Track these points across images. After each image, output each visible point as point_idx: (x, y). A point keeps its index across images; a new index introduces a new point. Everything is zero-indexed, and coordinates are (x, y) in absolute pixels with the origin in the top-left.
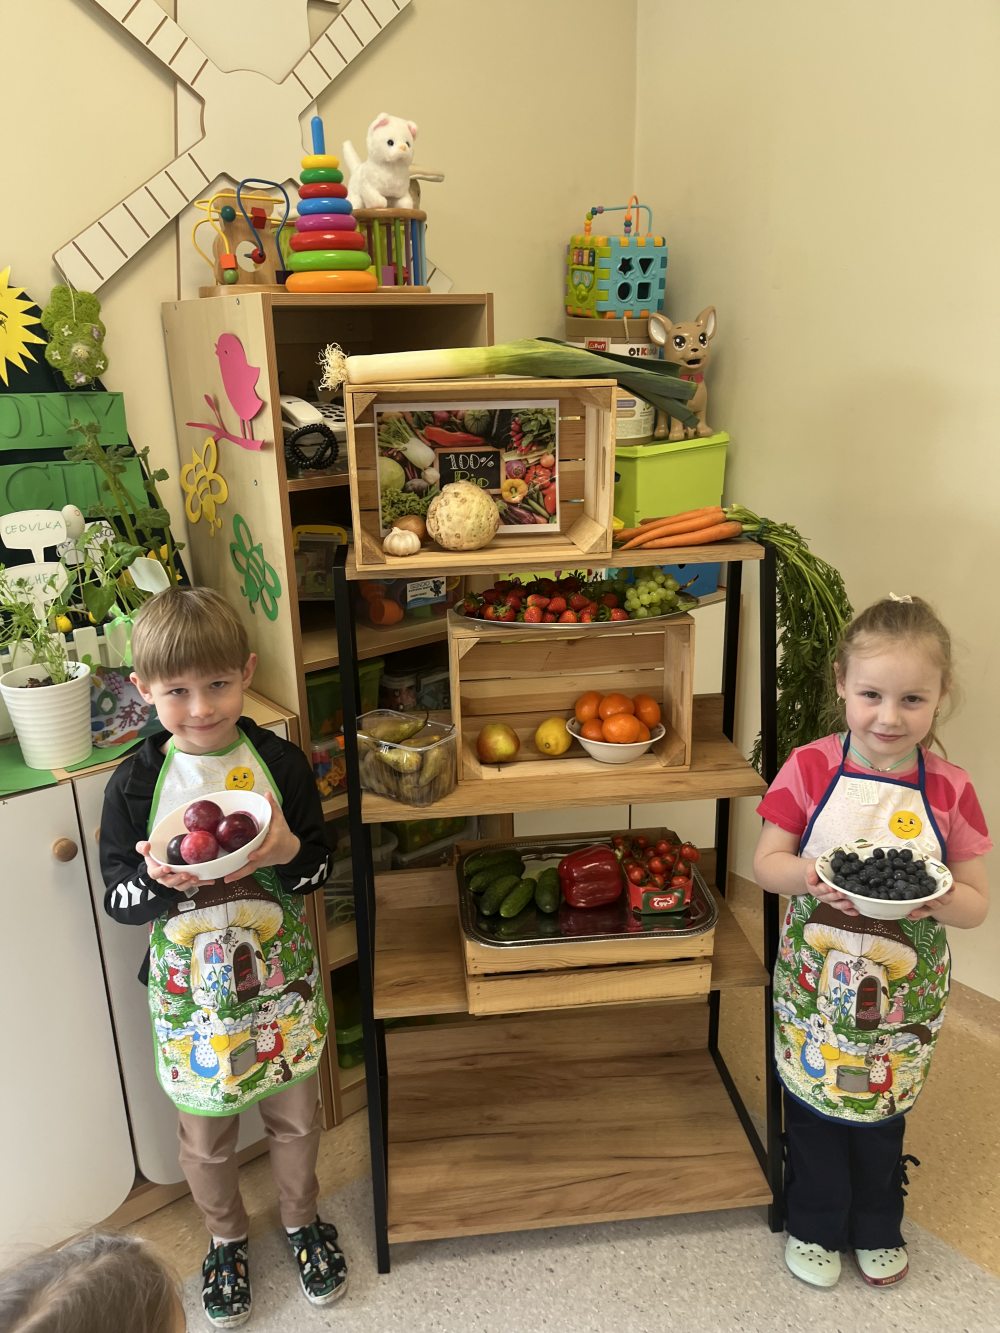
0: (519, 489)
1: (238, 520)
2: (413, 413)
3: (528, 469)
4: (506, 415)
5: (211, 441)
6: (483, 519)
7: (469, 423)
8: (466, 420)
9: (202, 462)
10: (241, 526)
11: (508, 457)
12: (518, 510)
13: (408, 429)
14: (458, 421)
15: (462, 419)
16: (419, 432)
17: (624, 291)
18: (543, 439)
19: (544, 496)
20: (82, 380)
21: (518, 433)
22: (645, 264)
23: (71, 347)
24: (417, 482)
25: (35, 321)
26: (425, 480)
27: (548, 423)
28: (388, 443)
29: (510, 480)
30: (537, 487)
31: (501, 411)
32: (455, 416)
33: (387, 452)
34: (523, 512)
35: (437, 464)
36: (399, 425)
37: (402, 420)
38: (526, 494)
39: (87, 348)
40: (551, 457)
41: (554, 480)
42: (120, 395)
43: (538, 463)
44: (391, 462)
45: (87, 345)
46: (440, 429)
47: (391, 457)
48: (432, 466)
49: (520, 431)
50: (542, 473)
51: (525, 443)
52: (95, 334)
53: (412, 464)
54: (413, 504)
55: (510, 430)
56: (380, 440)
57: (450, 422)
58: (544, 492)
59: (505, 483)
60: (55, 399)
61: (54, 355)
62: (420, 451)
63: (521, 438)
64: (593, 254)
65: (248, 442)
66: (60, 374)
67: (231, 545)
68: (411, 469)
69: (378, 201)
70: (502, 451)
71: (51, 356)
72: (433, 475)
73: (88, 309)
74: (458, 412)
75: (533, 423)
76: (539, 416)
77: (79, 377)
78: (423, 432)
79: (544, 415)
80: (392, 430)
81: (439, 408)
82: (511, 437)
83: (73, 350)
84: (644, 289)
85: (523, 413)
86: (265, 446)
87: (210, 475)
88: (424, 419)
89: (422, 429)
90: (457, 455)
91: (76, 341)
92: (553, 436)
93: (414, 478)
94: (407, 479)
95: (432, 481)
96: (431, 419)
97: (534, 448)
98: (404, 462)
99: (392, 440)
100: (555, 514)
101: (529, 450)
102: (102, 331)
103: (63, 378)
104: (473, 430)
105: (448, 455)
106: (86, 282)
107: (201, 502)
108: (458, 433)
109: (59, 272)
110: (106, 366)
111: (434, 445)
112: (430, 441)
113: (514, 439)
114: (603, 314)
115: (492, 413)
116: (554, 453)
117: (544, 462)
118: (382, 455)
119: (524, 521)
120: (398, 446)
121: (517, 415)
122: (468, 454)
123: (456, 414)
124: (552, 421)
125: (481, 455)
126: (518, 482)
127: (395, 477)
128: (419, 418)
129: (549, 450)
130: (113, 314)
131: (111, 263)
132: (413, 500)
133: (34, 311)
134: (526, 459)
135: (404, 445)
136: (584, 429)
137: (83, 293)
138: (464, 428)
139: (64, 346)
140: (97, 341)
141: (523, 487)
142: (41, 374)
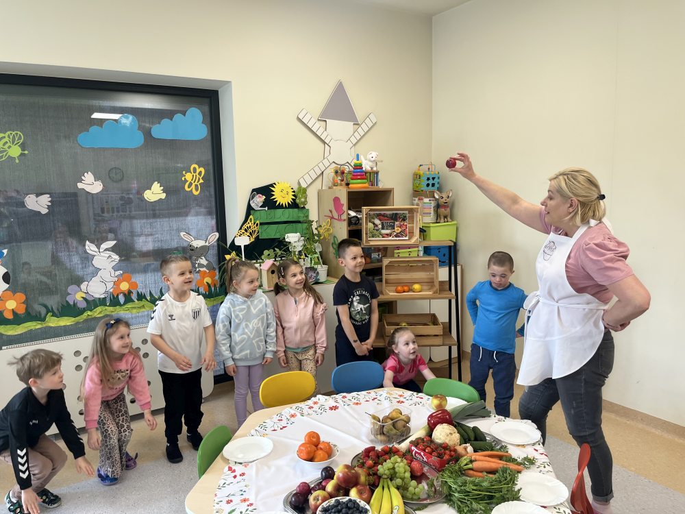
1: (335, 237)
2: (376, 213)
3: (401, 225)
4: (396, 214)
5: (329, 220)
7: (389, 215)
9: (326, 224)
11: (396, 223)
12: (398, 234)
13: (375, 217)
15: (387, 215)
16: (378, 217)
17: (428, 185)
18: (404, 220)
20: (302, 206)
22: (433, 178)
24: (377, 228)
25: (294, 194)
27: (406, 216)
30: (403, 229)
33: (370, 221)
34: (400, 235)
35: (381, 224)
37: (374, 215)
41: (407, 228)
42: (308, 209)
43: (403, 224)
44: (370, 223)
45: (304, 198)
46: (382, 217)
49: (400, 217)
50: (404, 226)
52: (306, 196)
55: (397, 217)
56: (369, 219)
57: (384, 215)
58: (405, 230)
59: (396, 229)
60: (296, 210)
61: (298, 201)
62: (377, 222)
63: (400, 219)
64: (420, 176)
65: (340, 220)
66: (298, 205)
67: (333, 243)
68: (375, 225)
69: (369, 169)
72: (380, 226)
73: (305, 190)
74: (386, 213)
75: (402, 216)
76: (404, 214)
80: (372, 217)
81: (382, 212)
84: (433, 185)
86: (344, 220)
87: (328, 227)
88: (379, 214)
91: (302, 198)
92: (407, 219)
94: (374, 227)
98: (374, 224)
100: (407, 235)
101: (401, 221)
104: (389, 217)
105: (384, 223)
106: (304, 185)
107: (324, 234)
108: (386, 218)
109: (299, 184)
111: (380, 220)
113: (398, 219)
114: (422, 191)
115: (394, 213)
116: (407, 222)
117: (405, 224)
119: (400, 237)
120: (373, 220)
121: (399, 214)
122: (388, 223)
125: (391, 223)
126: (399, 228)
127: (372, 227)
130: (309, 192)
131: (309, 181)
132: (376, 232)
133: (294, 192)
134: (401, 223)
136: (413, 217)
137: (304, 188)
139: (300, 199)
140: (306, 198)
141: (400, 230)
142: (294, 205)
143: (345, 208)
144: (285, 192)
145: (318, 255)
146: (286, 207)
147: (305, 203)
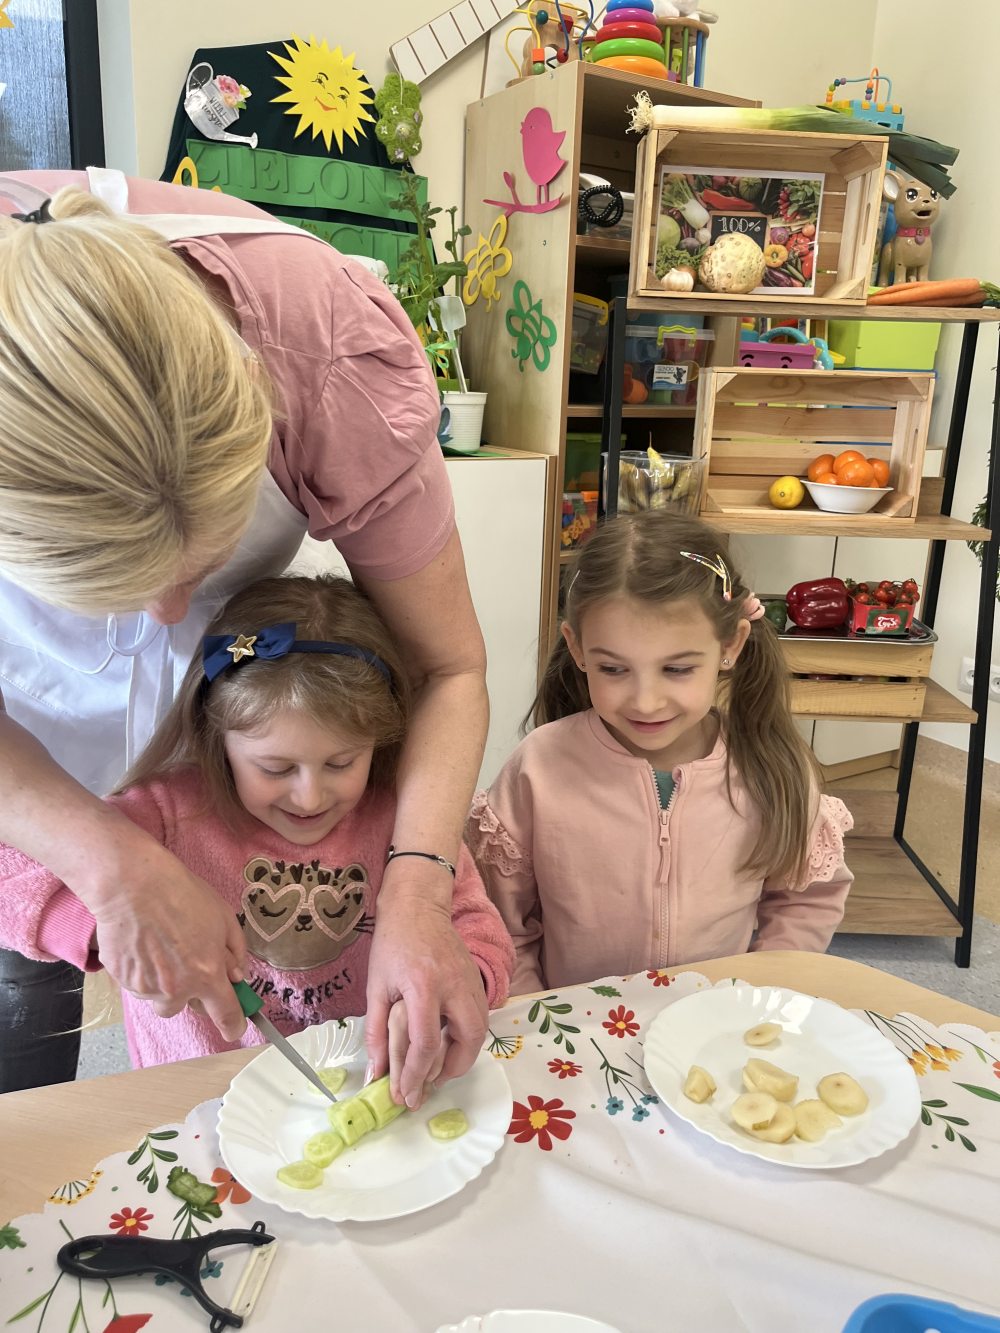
0: (780, 255)
1: (520, 285)
2: (695, 176)
3: (791, 236)
4: (777, 183)
5: (502, 219)
6: (754, 262)
7: (743, 189)
8: (741, 186)
9: (488, 244)
10: (523, 291)
11: (774, 224)
12: (776, 274)
13: (689, 191)
14: (734, 187)
15: (738, 185)
16: (698, 194)
18: (805, 212)
19: (802, 262)
20: (401, 156)
21: (785, 202)
23: (396, 125)
24: (690, 241)
25: (369, 101)
26: (698, 240)
27: (813, 195)
28: (672, 202)
29: (773, 246)
30: (797, 254)
31: (773, 180)
32: (732, 182)
33: (668, 211)
34: (781, 276)
35: (710, 226)
36: (681, 185)
37: (685, 182)
38: (785, 259)
39: (409, 127)
40: (812, 227)
41: (812, 248)
42: (425, 179)
43: (800, 232)
44: (670, 219)
45: (410, 124)
46: (716, 193)
47: (671, 215)
48: (705, 226)
49: (788, 200)
50: (802, 241)
51: (791, 211)
52: (416, 117)
53: (688, 224)
54: (684, 261)
55: (779, 198)
56: (663, 199)
57: (726, 187)
58: (803, 259)
59: (769, 248)
60: (376, 171)
61: (382, 130)
62: (696, 212)
63: (787, 207)
65: (544, 207)
66: (383, 148)
67: (509, 312)
68: (687, 228)
69: (672, 11)
70: (769, 218)
71: (380, 130)
72: (706, 233)
73: (413, 96)
74: (734, 178)
75: (800, 193)
76: (806, 188)
77: (399, 153)
78: (702, 194)
79: (811, 187)
80: (675, 190)
81: (720, 173)
82: (778, 205)
83: (398, 128)
85: (792, 184)
86: (561, 203)
87: (497, 251)
88: (704, 183)
89: (700, 191)
90: (729, 218)
91: (401, 120)
92: (817, 207)
93: (688, 236)
94: (682, 238)
95: (703, 241)
96: (710, 183)
97: (798, 217)
98: (681, 221)
99: (674, 200)
100: (811, 279)
101: (793, 218)
102: (421, 118)
103: (386, 152)
104: (746, 196)
105: (721, 217)
106: (412, 74)
107: (481, 282)
108: (732, 198)
109: (393, 63)
110: (420, 147)
111: (709, 207)
112: (707, 203)
113: (781, 207)
115: (765, 181)
116: (815, 223)
117: (805, 231)
118: (663, 213)
119: (782, 283)
120: (678, 205)
121: (786, 185)
122: (739, 218)
123: (732, 180)
124: (817, 193)
125: (750, 219)
126: (780, 248)
127: (672, 234)
128: (700, 182)
129: (811, 220)
130: (429, 105)
131: (434, 63)
132: (685, 258)
133: (369, 93)
134: (789, 227)
135: (683, 206)
136: (845, 204)
137: (410, 83)
138: (738, 194)
139: (392, 126)
140: (417, 124)
141: (783, 253)
142: (368, 149)
143: (569, 150)
144: (332, 85)
145: (451, 344)
146: (335, 153)
147: (412, 143)
